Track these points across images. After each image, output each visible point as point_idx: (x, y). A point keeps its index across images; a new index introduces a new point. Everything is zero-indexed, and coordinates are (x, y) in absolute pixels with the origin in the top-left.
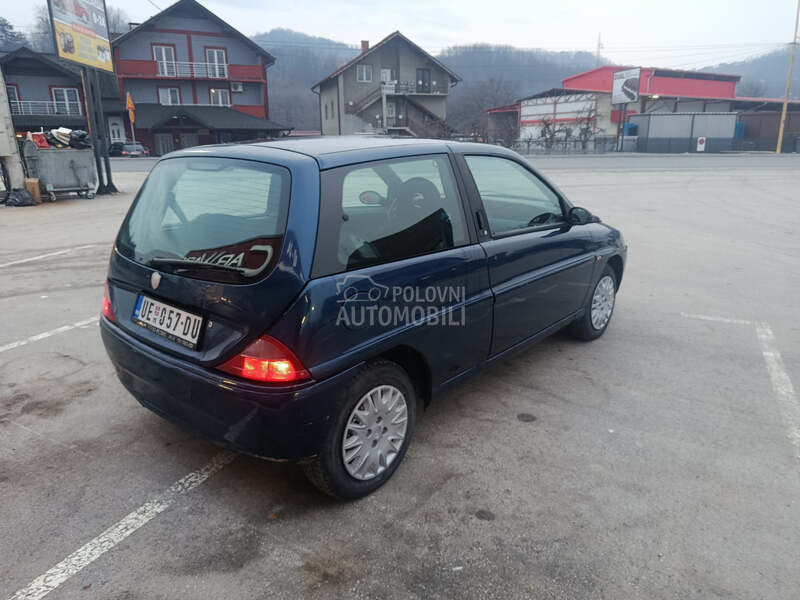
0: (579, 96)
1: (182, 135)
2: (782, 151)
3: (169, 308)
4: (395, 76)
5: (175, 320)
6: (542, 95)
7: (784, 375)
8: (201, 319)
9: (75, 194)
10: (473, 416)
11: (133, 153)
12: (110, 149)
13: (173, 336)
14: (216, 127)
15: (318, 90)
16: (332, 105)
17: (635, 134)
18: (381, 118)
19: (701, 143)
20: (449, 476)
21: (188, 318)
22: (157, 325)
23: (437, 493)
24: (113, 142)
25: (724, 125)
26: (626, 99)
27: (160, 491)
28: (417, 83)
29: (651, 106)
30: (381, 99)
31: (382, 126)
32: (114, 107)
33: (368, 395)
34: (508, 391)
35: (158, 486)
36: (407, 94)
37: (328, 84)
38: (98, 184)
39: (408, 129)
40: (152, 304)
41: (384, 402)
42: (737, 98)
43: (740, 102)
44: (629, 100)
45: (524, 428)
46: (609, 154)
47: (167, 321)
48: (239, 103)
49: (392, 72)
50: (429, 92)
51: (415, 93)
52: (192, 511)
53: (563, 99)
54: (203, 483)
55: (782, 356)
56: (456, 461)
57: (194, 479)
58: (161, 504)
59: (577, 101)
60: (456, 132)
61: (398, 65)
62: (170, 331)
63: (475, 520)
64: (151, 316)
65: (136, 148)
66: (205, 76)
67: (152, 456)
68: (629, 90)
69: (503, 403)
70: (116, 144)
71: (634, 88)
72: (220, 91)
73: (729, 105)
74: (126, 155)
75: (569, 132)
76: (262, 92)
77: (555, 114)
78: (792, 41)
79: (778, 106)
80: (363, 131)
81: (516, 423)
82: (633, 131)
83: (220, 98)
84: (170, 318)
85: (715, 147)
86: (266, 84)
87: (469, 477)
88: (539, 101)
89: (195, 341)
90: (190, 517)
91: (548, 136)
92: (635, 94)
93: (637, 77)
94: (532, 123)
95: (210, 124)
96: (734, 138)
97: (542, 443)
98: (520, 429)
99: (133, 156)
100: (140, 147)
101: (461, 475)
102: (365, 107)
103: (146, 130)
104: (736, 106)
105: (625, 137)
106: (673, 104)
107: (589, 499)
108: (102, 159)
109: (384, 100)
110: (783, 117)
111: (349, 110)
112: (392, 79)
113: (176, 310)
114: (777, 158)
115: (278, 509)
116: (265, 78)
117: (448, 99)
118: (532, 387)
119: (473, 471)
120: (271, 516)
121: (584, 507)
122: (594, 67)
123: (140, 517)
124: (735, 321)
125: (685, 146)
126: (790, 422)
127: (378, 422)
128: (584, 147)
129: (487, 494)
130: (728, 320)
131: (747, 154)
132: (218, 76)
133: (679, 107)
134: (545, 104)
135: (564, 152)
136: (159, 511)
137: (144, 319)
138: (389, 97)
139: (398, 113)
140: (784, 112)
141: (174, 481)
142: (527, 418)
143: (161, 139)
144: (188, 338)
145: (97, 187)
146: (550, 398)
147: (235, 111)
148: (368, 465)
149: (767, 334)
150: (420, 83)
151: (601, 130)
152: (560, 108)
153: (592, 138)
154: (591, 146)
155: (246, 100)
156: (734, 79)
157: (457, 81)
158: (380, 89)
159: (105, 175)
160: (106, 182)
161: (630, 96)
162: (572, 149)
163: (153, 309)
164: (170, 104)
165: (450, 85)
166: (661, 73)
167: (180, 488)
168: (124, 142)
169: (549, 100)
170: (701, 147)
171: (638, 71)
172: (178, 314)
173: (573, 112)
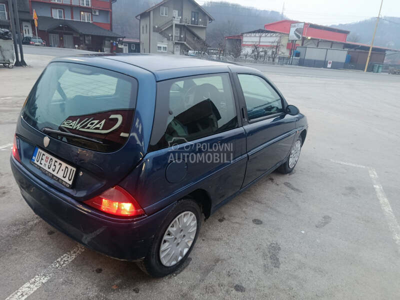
0: (272, 34)
1: (64, 36)
2: (367, 71)
3: (54, 159)
4: (181, 14)
5: (58, 167)
6: (254, 32)
7: (386, 200)
8: (75, 169)
9: (2, 65)
10: (229, 220)
11: (36, 44)
12: (23, 40)
13: (57, 177)
14: (83, 33)
15: (139, 17)
16: (146, 26)
17: (298, 56)
18: (172, 36)
19: (330, 63)
20: (217, 261)
21: (66, 167)
22: (46, 168)
23: (211, 272)
24: (25, 36)
25: (341, 55)
26: (295, 38)
27: (45, 267)
28: (192, 19)
29: (306, 43)
30: (172, 26)
31: (172, 40)
32: (26, 17)
33: (176, 219)
34: (246, 204)
35: (44, 263)
36: (186, 24)
37: (145, 15)
38: (15, 60)
39: (185, 43)
40: (44, 155)
41: (185, 221)
42: (348, 42)
43: (349, 44)
44: (297, 39)
45: (257, 228)
46: (286, 66)
47: (53, 167)
48: (96, 21)
49: (179, 13)
50: (197, 25)
51: (190, 25)
52: (65, 283)
53: (264, 35)
54: (72, 261)
55: (383, 188)
56: (220, 250)
57: (67, 259)
58: (46, 276)
59: (271, 36)
60: (210, 47)
61: (182, 8)
62: (55, 173)
63: (234, 291)
64: (43, 162)
65: (38, 41)
66: (78, 4)
67: (41, 241)
68: (298, 33)
69: (244, 212)
70: (26, 37)
71: (300, 33)
72: (86, 13)
73: (343, 45)
74: (33, 44)
75: (266, 52)
76: (109, 16)
77: (260, 42)
78: (377, 16)
79: (367, 48)
80: (162, 42)
81: (252, 225)
82: (298, 55)
83: (86, 17)
84: (55, 165)
85: (336, 66)
86: (111, 12)
87: (229, 261)
88: (253, 35)
89: (70, 183)
90: (64, 286)
91: (256, 54)
92: (301, 36)
93: (303, 27)
94: (248, 46)
95: (80, 31)
96: (345, 63)
97: (267, 239)
98: (255, 229)
99: (36, 45)
100: (41, 40)
101: (224, 260)
102: (163, 30)
103: (45, 31)
104: (346, 46)
105: (294, 57)
106: (317, 43)
107: (295, 278)
108: (18, 45)
109: (174, 26)
110: (369, 54)
111: (155, 30)
112: (179, 16)
113: (59, 161)
114: (364, 74)
115: (118, 281)
116: (111, 8)
117: (207, 29)
118: (259, 202)
119: (231, 258)
120: (114, 288)
121: (293, 283)
122: (280, 20)
123: (32, 286)
124: (358, 166)
125: (322, 64)
126: (393, 229)
127: (180, 232)
128: (273, 61)
129: (240, 273)
130: (354, 165)
131: (350, 71)
132: (85, 5)
133: (319, 44)
134: (255, 36)
135: (264, 63)
136: (44, 282)
137: (38, 163)
138: (176, 25)
139: (181, 34)
140: (370, 52)
141: (54, 260)
142: (257, 222)
143: (53, 37)
144: (66, 180)
145: (14, 62)
146: (269, 209)
147: (94, 24)
148: (173, 257)
149: (375, 175)
150: (193, 19)
151: (283, 53)
152: (262, 39)
153: (278, 56)
154: (277, 60)
155: (100, 20)
156: (347, 33)
157: (212, 20)
158: (172, 20)
159: (19, 55)
160: (20, 60)
161: (298, 36)
162: (267, 61)
163: (44, 158)
164: (58, 18)
165: (208, 21)
166: (313, 26)
167: (57, 265)
168: (32, 36)
169: (257, 35)
170: (329, 66)
171: (303, 24)
172: (60, 164)
173: (269, 42)
